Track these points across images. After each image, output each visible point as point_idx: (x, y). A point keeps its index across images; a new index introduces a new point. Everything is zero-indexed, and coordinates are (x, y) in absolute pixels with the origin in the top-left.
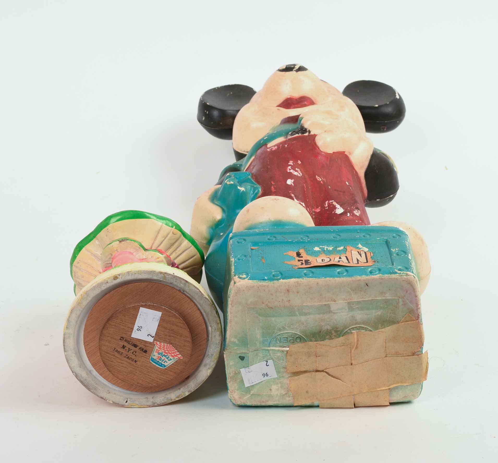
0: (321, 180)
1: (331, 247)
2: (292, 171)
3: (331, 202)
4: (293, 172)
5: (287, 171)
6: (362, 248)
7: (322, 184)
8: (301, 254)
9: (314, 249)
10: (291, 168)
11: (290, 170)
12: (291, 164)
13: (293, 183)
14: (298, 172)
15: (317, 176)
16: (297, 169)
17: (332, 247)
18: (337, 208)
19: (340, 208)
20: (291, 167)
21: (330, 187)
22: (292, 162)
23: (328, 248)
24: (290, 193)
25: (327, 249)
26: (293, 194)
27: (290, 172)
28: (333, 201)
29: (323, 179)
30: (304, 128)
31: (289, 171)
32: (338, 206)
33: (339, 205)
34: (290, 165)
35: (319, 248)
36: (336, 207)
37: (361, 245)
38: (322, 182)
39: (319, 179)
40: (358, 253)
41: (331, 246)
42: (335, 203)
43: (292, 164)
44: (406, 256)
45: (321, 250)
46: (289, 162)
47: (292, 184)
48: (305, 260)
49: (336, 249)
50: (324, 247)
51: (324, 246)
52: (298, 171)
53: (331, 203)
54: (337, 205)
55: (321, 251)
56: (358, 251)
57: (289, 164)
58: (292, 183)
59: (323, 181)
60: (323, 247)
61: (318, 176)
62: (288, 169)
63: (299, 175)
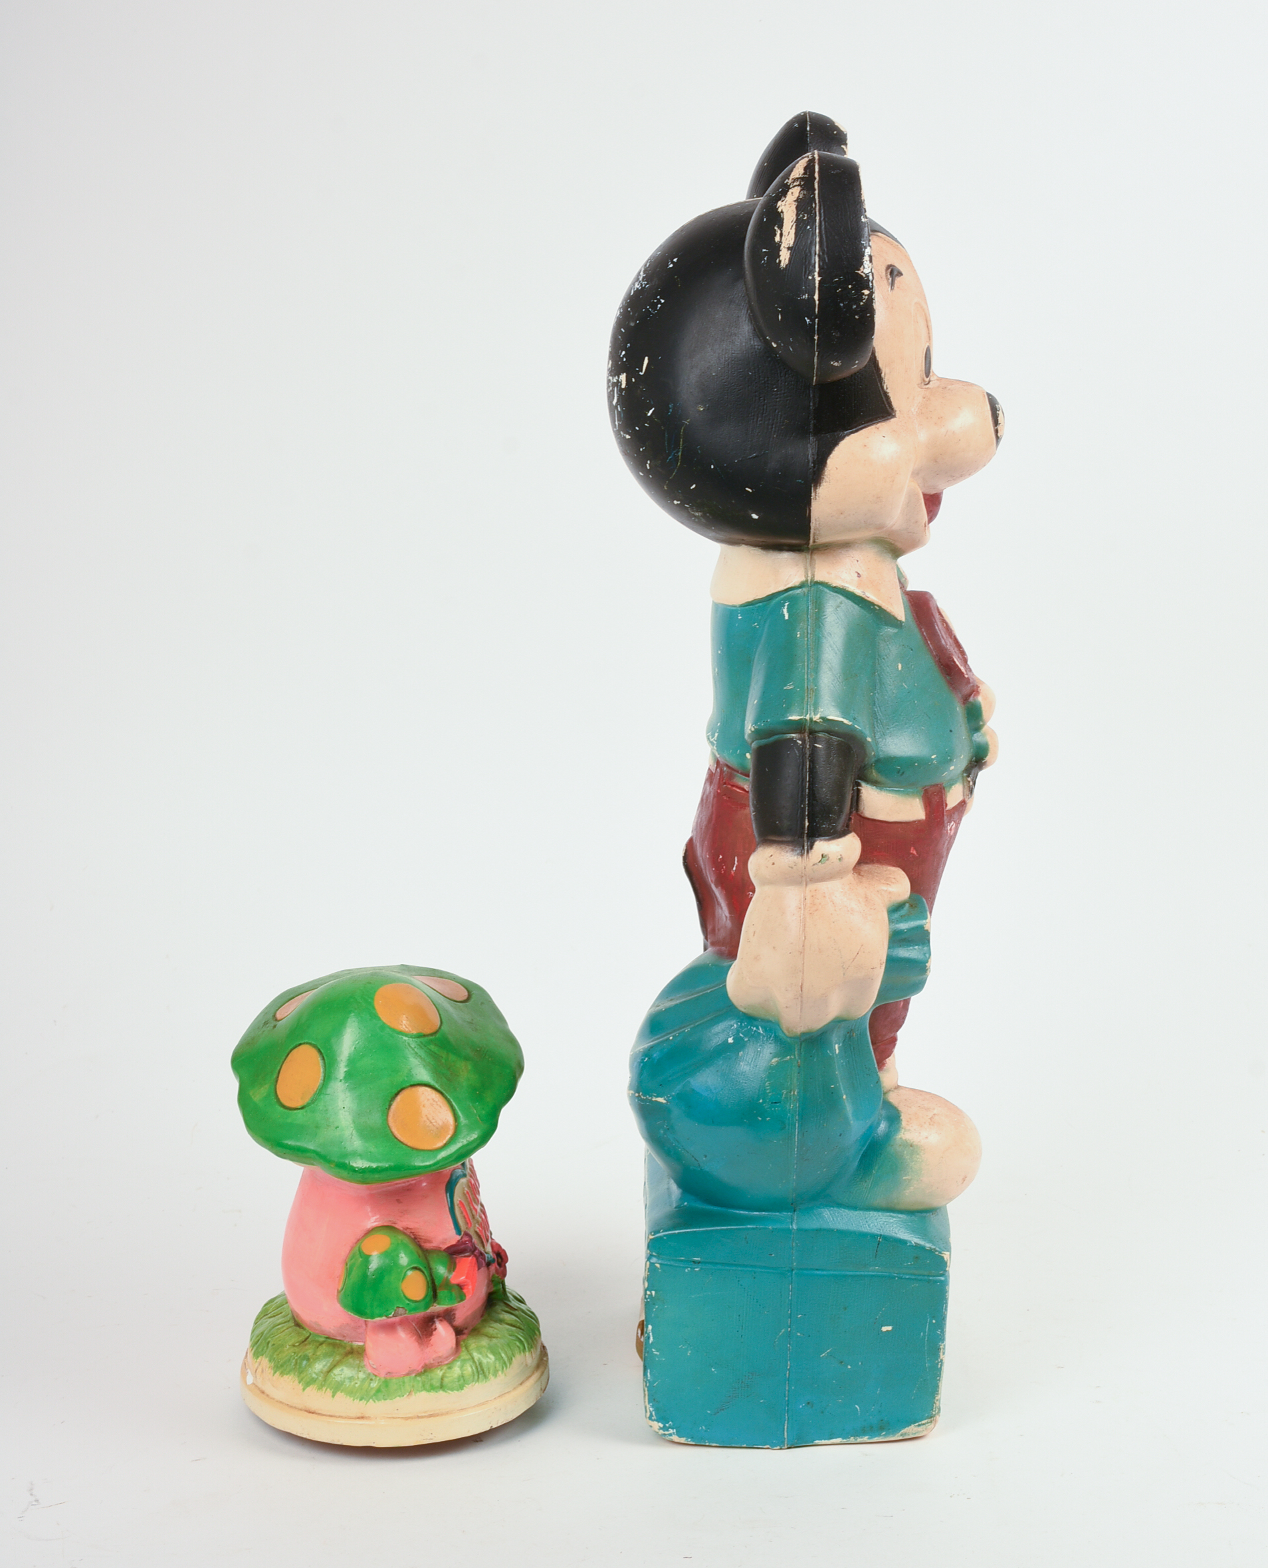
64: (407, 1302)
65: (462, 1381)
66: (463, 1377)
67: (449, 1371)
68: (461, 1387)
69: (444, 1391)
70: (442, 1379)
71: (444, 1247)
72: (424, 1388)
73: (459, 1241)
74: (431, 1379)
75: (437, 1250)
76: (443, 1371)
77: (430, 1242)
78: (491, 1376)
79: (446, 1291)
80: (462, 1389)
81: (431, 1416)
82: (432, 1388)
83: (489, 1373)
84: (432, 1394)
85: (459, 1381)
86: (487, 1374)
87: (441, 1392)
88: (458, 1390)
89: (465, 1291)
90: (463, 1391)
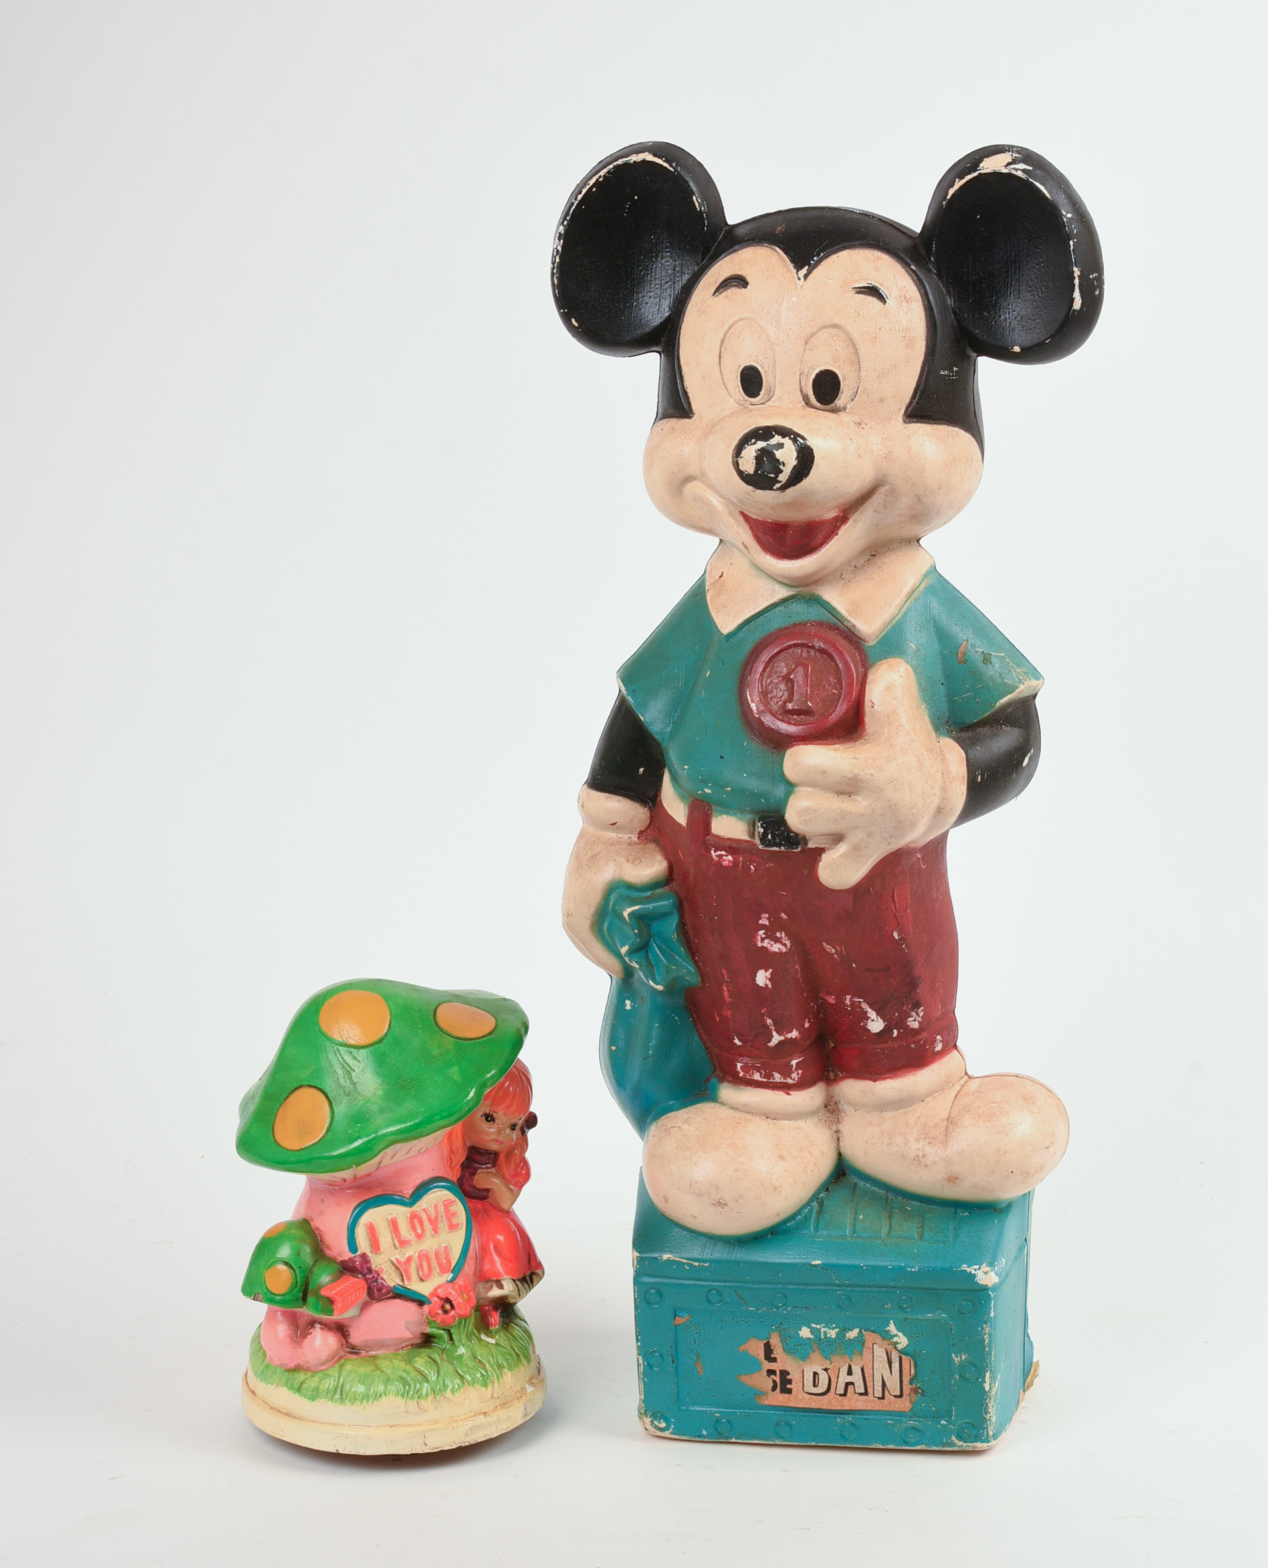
0: (834, 951)
1: (833, 1329)
2: (766, 943)
3: (857, 1002)
4: (769, 946)
5: (756, 945)
6: (896, 1335)
7: (837, 960)
8: (774, 1352)
9: (799, 1334)
10: (764, 934)
11: (763, 940)
12: (764, 923)
13: (770, 980)
14: (781, 943)
15: (824, 944)
16: (778, 934)
17: (836, 1328)
18: (869, 1018)
19: (876, 1019)
20: (764, 931)
21: (854, 965)
22: (767, 916)
23: (827, 1330)
24: (764, 1014)
25: (825, 1333)
26: (770, 1018)
27: (762, 946)
28: (862, 1000)
29: (838, 948)
30: (793, 832)
31: (760, 944)
32: (872, 1014)
33: (874, 1011)
34: (763, 927)
35: (809, 1330)
36: (869, 1015)
37: (895, 1325)
38: (836, 956)
39: (829, 948)
40: (885, 1354)
41: (834, 1326)
42: (865, 1006)
43: (767, 923)
44: (980, 1380)
45: (812, 1337)
46: (761, 919)
47: (767, 985)
48: (781, 1371)
49: (845, 1334)
50: (820, 1328)
51: (820, 1325)
52: (781, 938)
53: (857, 1004)
54: (870, 1010)
55: (813, 1339)
56: (886, 1349)
57: (760, 922)
58: (768, 982)
59: (840, 953)
60: (818, 1327)
61: (827, 944)
62: (759, 938)
63: (784, 950)
64: (266, 1291)
65: (315, 1392)
66: (318, 1389)
67: (310, 1378)
68: (313, 1398)
69: (299, 1394)
70: (302, 1383)
71: (340, 1259)
72: (286, 1385)
73: (350, 1259)
74: (294, 1379)
75: (332, 1260)
76: (307, 1376)
77: (330, 1250)
78: (347, 1401)
79: (314, 1299)
80: (314, 1400)
81: (287, 1414)
82: (291, 1388)
83: (346, 1397)
84: (291, 1393)
85: (313, 1391)
86: (344, 1397)
87: (297, 1395)
88: (310, 1400)
89: (335, 1307)
90: (314, 1402)
